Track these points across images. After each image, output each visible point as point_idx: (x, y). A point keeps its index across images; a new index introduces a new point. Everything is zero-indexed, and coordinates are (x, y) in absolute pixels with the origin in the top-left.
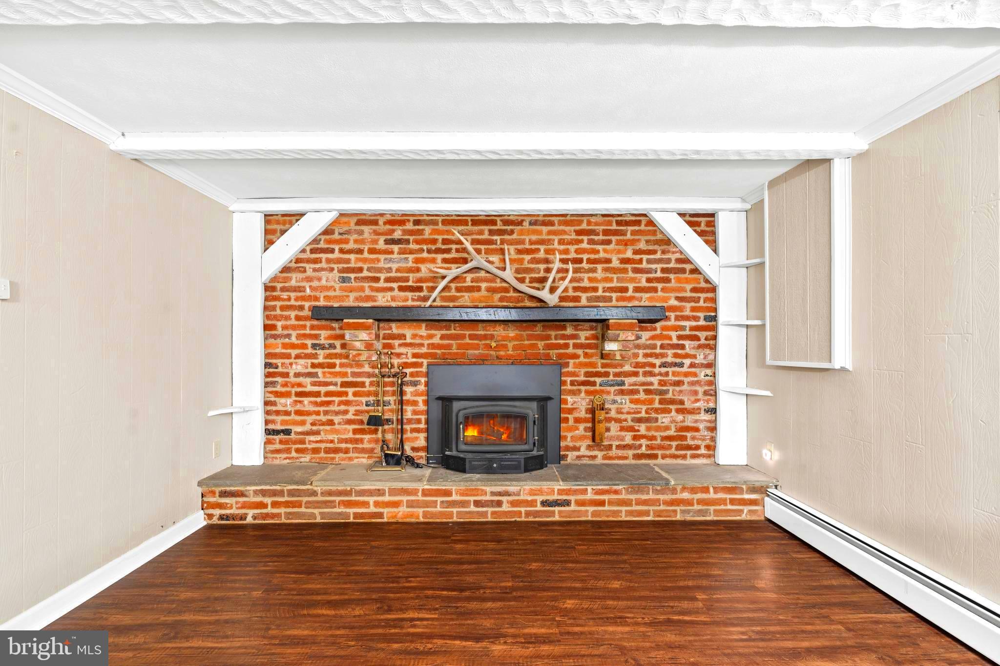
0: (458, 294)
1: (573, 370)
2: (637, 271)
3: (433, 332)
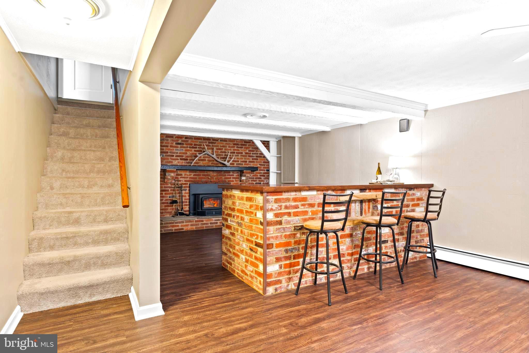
0: (199, 162)
2: (249, 156)
3: (191, 173)
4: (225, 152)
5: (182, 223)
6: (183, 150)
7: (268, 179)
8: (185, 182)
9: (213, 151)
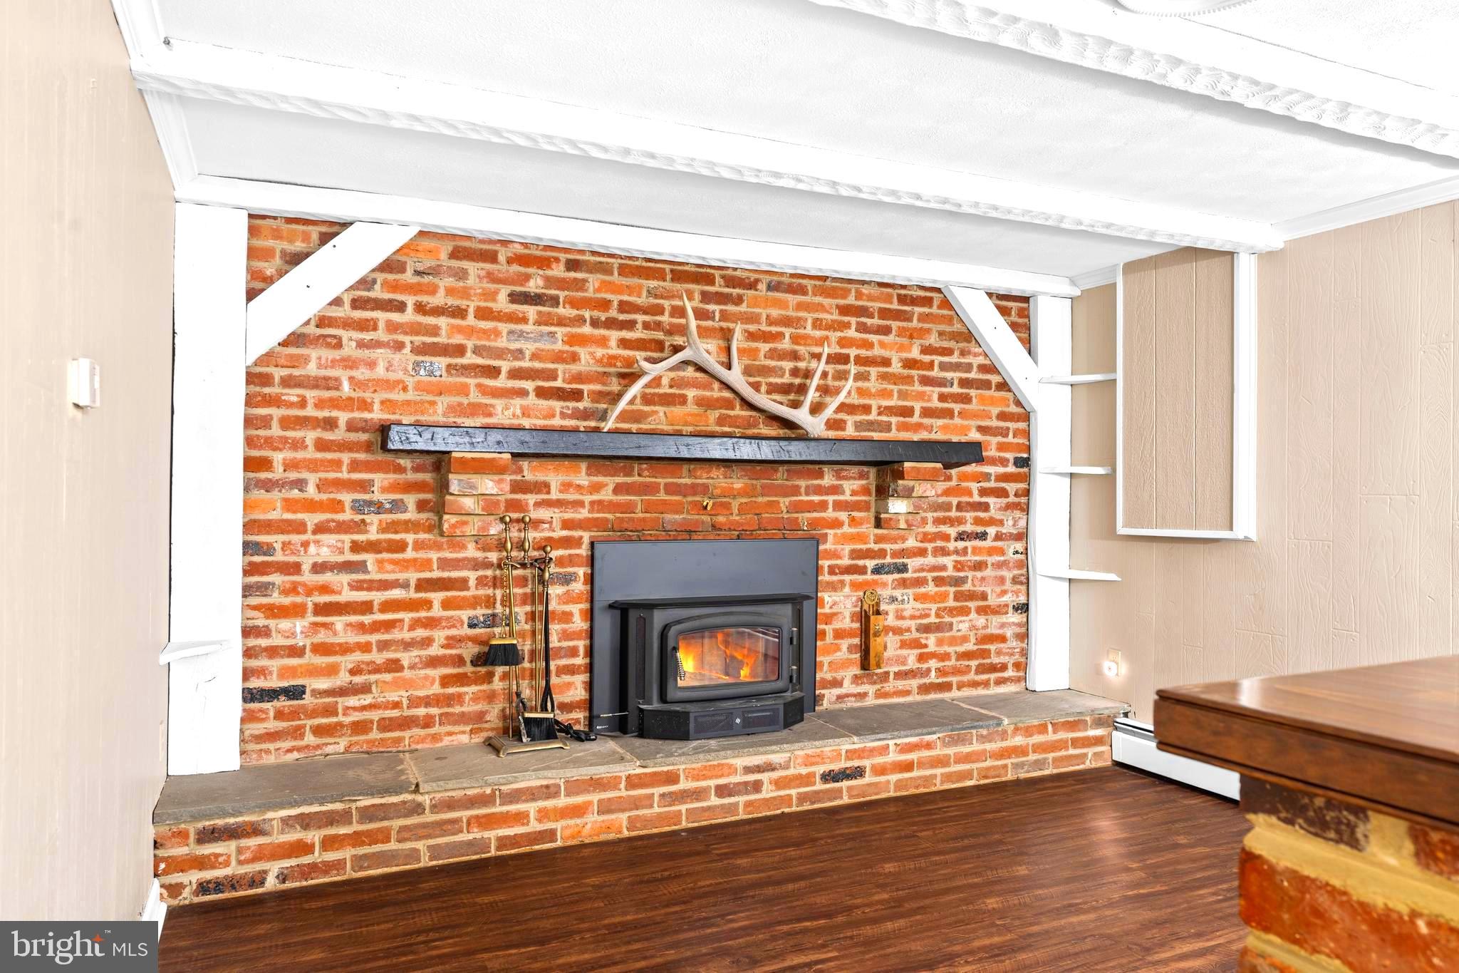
0: (646, 408)
1: (833, 547)
2: (926, 381)
3: (600, 479)
4: (795, 356)
5: (548, 797)
6: (552, 334)
7: (1026, 509)
8: (565, 533)
9: (729, 349)
